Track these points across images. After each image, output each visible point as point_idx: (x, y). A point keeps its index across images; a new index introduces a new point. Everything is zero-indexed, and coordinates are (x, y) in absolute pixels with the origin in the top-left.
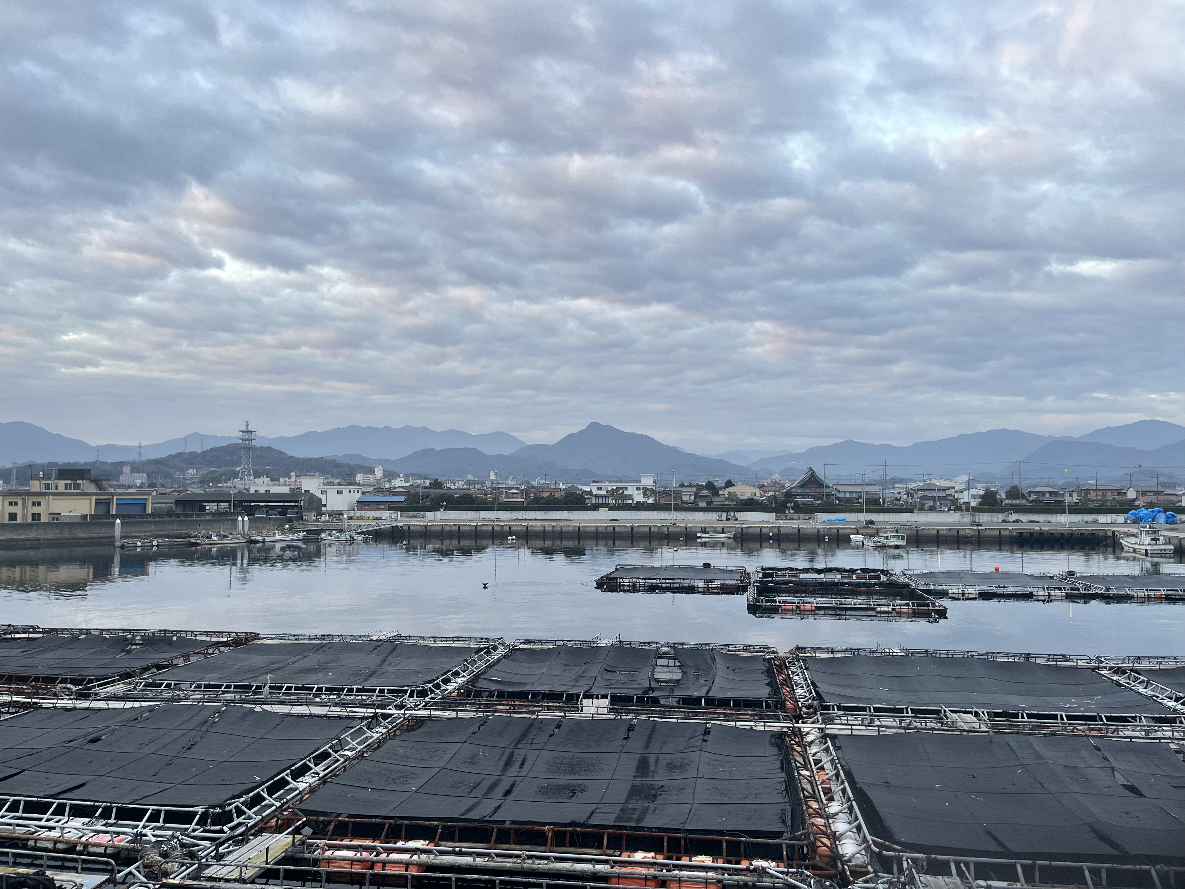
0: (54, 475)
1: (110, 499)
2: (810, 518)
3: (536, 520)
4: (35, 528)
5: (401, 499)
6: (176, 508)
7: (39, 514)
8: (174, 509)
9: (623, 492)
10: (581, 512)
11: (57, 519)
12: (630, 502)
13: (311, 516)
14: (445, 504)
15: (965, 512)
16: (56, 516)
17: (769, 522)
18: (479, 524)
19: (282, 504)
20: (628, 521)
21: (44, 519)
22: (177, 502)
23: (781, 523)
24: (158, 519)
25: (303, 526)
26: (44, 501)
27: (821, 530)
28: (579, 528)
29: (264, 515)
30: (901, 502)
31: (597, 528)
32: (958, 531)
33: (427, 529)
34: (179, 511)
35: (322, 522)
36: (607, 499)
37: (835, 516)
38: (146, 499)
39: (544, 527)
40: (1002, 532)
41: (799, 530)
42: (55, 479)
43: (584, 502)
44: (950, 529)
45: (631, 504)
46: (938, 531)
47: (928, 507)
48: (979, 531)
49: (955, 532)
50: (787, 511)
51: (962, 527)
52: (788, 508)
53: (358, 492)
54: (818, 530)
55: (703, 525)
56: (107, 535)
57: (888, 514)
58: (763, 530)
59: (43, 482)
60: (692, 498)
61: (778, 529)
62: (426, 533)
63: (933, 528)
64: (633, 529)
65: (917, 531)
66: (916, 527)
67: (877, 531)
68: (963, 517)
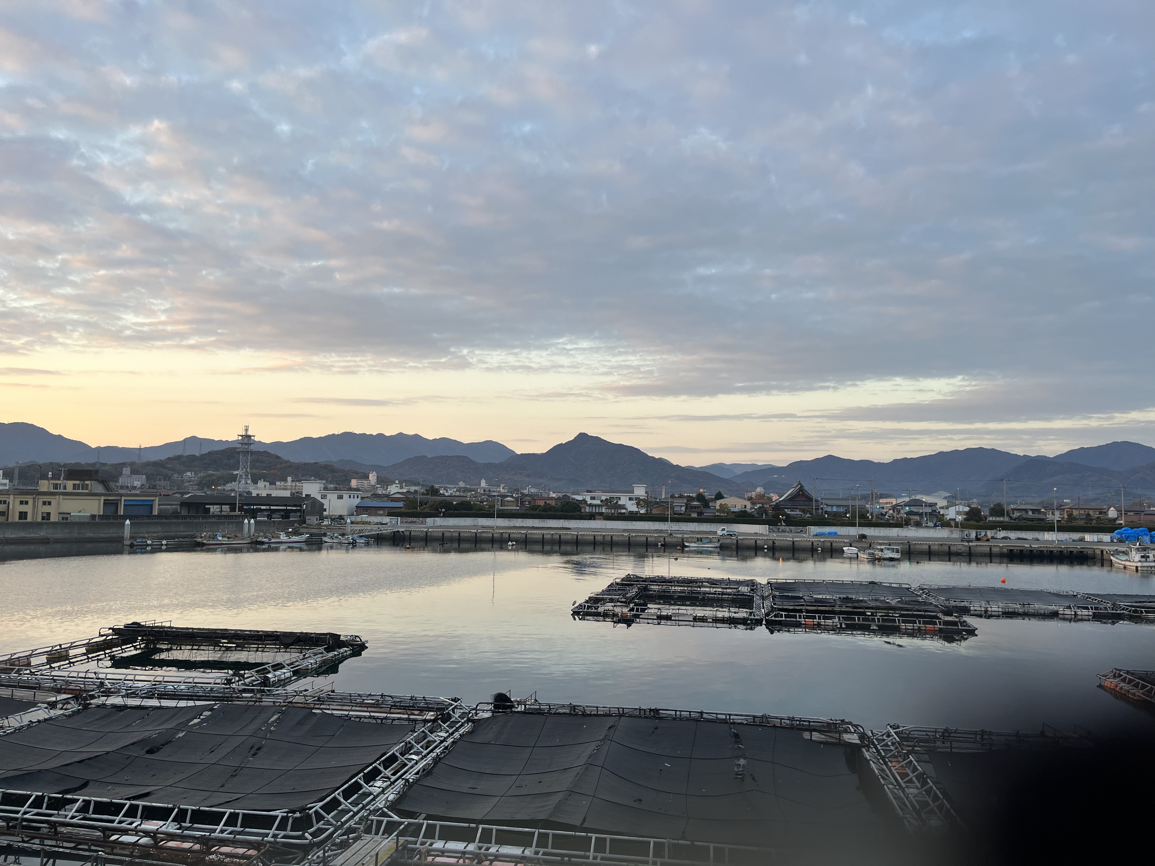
0: (63, 475)
1: (118, 500)
2: (802, 531)
3: (534, 528)
4: (45, 527)
5: (401, 504)
6: (181, 510)
7: (49, 514)
8: (179, 511)
9: (617, 502)
10: (578, 521)
11: (67, 519)
12: (623, 511)
13: (313, 520)
14: (443, 510)
15: (953, 528)
16: (65, 516)
17: (762, 535)
18: (479, 531)
19: (285, 508)
20: (625, 530)
21: (54, 518)
22: (183, 504)
23: (774, 536)
24: (165, 520)
25: (307, 530)
26: (54, 500)
27: (815, 544)
28: (577, 536)
29: (266, 519)
30: (887, 517)
31: (594, 537)
32: (949, 547)
33: (428, 534)
34: (184, 512)
35: (325, 526)
36: (600, 509)
37: (827, 530)
38: (153, 500)
39: (543, 535)
40: (992, 549)
41: (793, 542)
42: (64, 479)
43: (580, 511)
44: (941, 545)
45: (624, 513)
46: (929, 546)
47: (914, 522)
48: (970, 548)
49: (948, 548)
50: (779, 524)
51: (953, 543)
52: (780, 520)
53: (358, 497)
54: (812, 543)
55: (699, 536)
56: (115, 535)
57: (878, 528)
58: (758, 542)
59: (51, 482)
60: (683, 508)
61: (773, 541)
62: (426, 538)
63: (925, 543)
64: (631, 539)
65: (909, 546)
66: (908, 542)
67: (870, 545)
68: (952, 533)
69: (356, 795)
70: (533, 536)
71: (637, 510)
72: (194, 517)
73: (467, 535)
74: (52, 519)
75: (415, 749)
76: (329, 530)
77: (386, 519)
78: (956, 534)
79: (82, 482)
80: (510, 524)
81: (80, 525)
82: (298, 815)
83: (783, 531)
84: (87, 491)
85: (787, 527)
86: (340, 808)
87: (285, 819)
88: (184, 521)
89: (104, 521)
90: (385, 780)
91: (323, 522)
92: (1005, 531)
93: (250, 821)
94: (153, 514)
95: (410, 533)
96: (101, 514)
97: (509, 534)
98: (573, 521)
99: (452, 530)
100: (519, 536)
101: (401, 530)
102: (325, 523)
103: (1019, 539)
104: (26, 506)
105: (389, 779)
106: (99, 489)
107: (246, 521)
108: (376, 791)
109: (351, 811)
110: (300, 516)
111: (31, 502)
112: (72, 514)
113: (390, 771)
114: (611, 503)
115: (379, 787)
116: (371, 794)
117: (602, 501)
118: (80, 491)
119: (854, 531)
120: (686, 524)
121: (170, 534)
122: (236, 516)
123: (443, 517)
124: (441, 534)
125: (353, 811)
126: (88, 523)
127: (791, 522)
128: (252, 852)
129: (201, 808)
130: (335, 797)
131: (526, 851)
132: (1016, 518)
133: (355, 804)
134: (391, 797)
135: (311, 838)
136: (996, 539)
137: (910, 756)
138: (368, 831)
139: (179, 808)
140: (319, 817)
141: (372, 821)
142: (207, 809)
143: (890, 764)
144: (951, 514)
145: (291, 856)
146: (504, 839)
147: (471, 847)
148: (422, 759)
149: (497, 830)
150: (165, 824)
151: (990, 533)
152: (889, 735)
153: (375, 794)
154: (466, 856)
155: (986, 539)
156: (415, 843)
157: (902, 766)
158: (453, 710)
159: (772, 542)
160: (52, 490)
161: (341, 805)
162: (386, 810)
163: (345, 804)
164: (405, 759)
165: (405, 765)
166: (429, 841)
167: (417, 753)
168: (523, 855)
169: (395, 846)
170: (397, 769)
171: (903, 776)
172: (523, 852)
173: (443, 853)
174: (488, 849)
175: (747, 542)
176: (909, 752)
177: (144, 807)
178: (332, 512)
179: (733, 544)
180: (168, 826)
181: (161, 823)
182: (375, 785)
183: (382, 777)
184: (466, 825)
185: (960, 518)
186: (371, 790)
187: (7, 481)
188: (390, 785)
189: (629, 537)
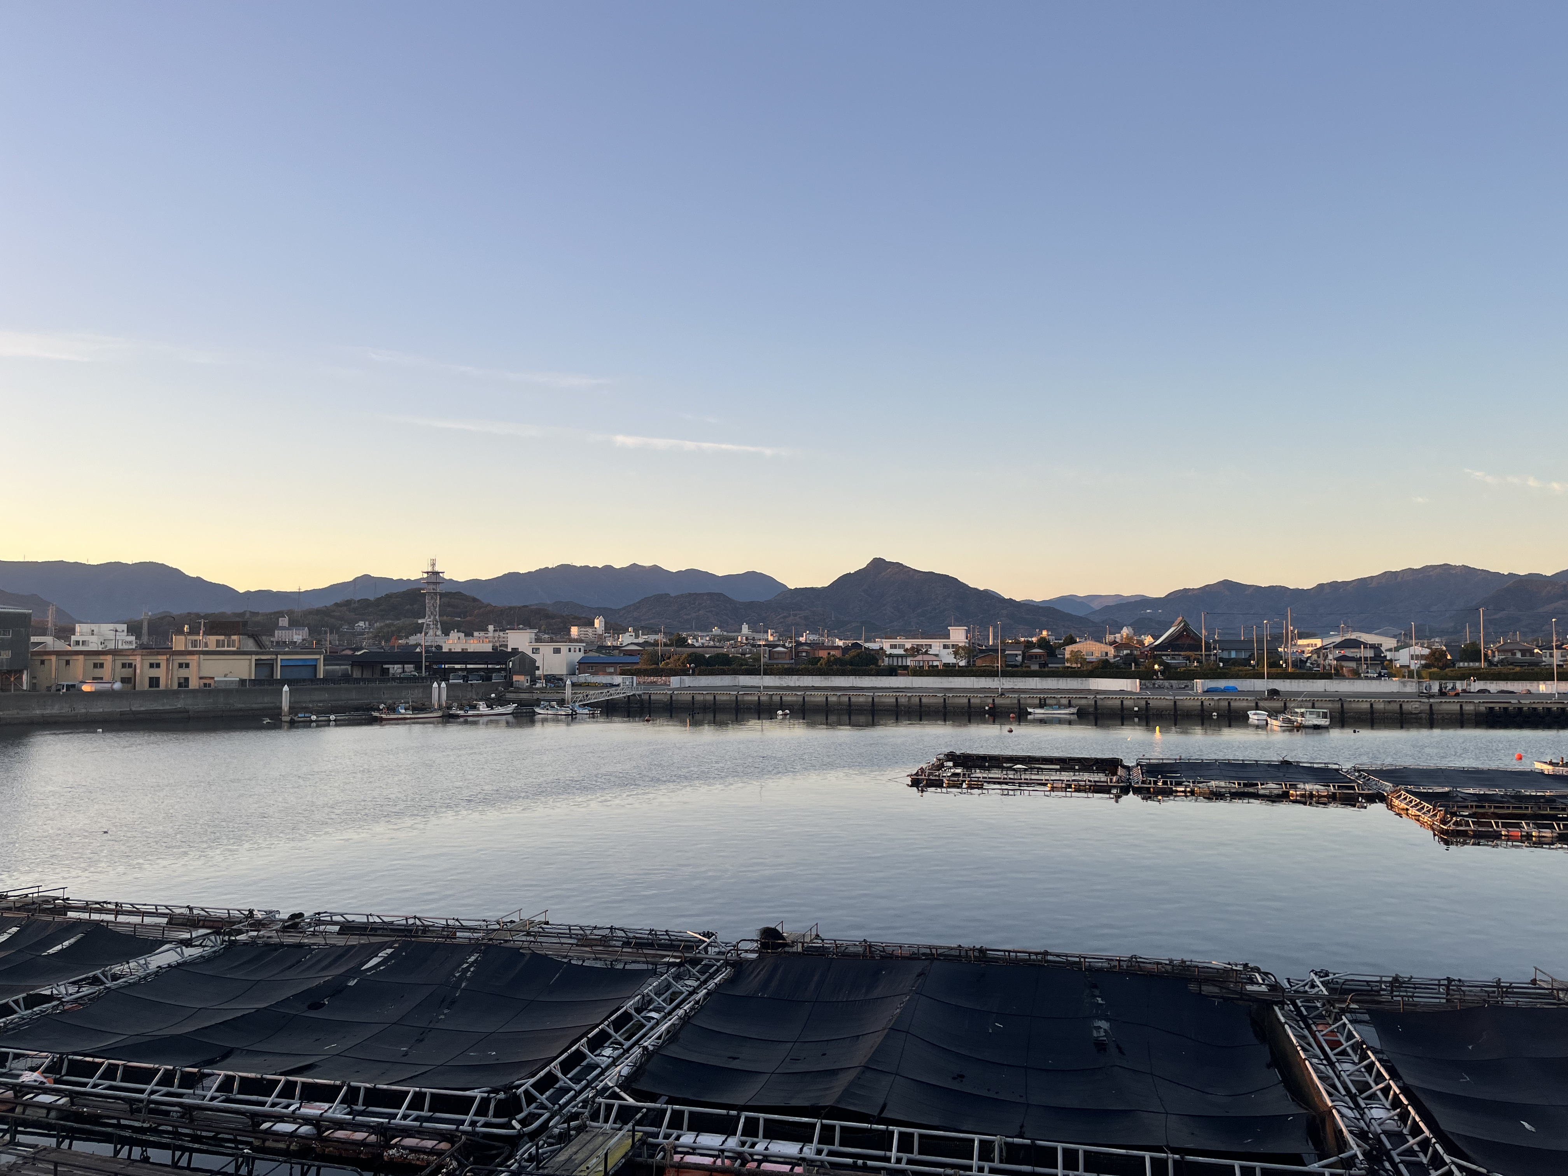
0: (203, 628)
1: (273, 660)
2: (1186, 686)
4: (183, 696)
5: (637, 659)
6: (352, 671)
7: (187, 679)
8: (350, 672)
9: (926, 651)
10: (873, 678)
11: (210, 685)
12: (936, 663)
13: (522, 681)
14: (693, 666)
15: (1406, 679)
16: (207, 682)
17: (1130, 693)
18: (740, 693)
19: (486, 666)
20: (938, 690)
22: (353, 664)
23: (1148, 694)
24: (333, 685)
25: (514, 694)
26: (193, 660)
27: (1206, 703)
28: (873, 698)
29: (461, 681)
30: (1308, 664)
31: (897, 699)
32: (1401, 705)
33: (674, 698)
34: (357, 674)
35: (537, 689)
36: (904, 660)
37: (1222, 684)
38: (317, 659)
39: (827, 698)
40: (1464, 707)
41: (1175, 702)
42: (204, 633)
43: (876, 664)
44: (1389, 702)
45: (937, 666)
46: (1371, 705)
47: (1349, 671)
48: (1431, 706)
49: (1396, 707)
50: (1155, 677)
51: (1406, 700)
52: (1155, 672)
53: (580, 649)
54: (1202, 702)
55: (1042, 696)
56: (271, 705)
57: (1297, 681)
58: (1125, 702)
59: (189, 637)
60: (1019, 658)
61: (1147, 701)
62: (671, 703)
63: (1365, 700)
64: (947, 701)
65: (1342, 705)
66: (1340, 699)
67: (1285, 704)
68: (1405, 686)
69: (578, 1068)
70: (812, 699)
71: (954, 661)
72: (369, 680)
73: (725, 698)
74: (191, 687)
75: (655, 1004)
76: (543, 695)
77: (618, 679)
78: (1411, 687)
79: (227, 637)
80: (782, 683)
81: (226, 691)
82: (502, 1095)
83: (1160, 687)
84: (234, 649)
85: (1166, 681)
86: (557, 1086)
87: (485, 1102)
88: (356, 685)
89: (257, 687)
90: (616, 1046)
91: (535, 685)
92: (1482, 682)
93: (440, 1103)
94: (318, 677)
95: (650, 696)
96: (253, 678)
97: (781, 697)
98: (867, 678)
99: (704, 692)
100: (794, 699)
101: (638, 692)
102: (538, 685)
103: (1502, 692)
104: (157, 670)
105: (622, 1045)
106: (250, 645)
107: (435, 685)
108: (604, 1061)
109: (571, 1089)
110: (505, 677)
111: (163, 665)
112: (216, 679)
113: (623, 1034)
114: (918, 653)
115: (609, 1057)
116: (597, 1066)
117: (906, 650)
118: (226, 649)
119: (1262, 685)
120: (1023, 679)
121: (340, 703)
122: (423, 678)
123: (693, 674)
124: (689, 698)
125: (575, 1090)
126: (237, 691)
127: (1169, 673)
128: (444, 1146)
129: (378, 1086)
130: (550, 1072)
131: (805, 1148)
132: (1498, 662)
133: (576, 1080)
134: (625, 1072)
135: (518, 1126)
136: (1470, 692)
137: (1343, 1017)
138: (595, 1117)
139: (349, 1085)
140: (530, 1099)
141: (600, 1104)
142: (385, 1087)
143: (1314, 1028)
144: (1403, 658)
145: (494, 1152)
146: (775, 1132)
147: (732, 1143)
148: (665, 1017)
149: (766, 1120)
150: (330, 1108)
151: (1460, 686)
152: (1313, 986)
153: (602, 1066)
154: (726, 1154)
155: (1453, 693)
156: (656, 1136)
157: (1332, 1031)
158: (706, 949)
159: (1143, 703)
160: (190, 649)
161: (558, 1081)
162: (618, 1090)
163: (564, 1080)
164: (642, 1017)
165: (643, 1026)
166: (675, 1133)
167: (657, 1010)
168: (801, 1155)
169: (630, 1140)
170: (631, 1031)
171: (1334, 1044)
172: (801, 1149)
173: (693, 1150)
174: (753, 1145)
175: (1110, 703)
176: (1343, 1011)
177: (303, 1083)
178: (547, 670)
179: (1089, 706)
180: (335, 1110)
181: (326, 1106)
182: (604, 1053)
183: (612, 1043)
184: (724, 1112)
185: (1415, 665)
186: (598, 1061)
187: (133, 638)
188: (623, 1054)
189: (945, 699)
